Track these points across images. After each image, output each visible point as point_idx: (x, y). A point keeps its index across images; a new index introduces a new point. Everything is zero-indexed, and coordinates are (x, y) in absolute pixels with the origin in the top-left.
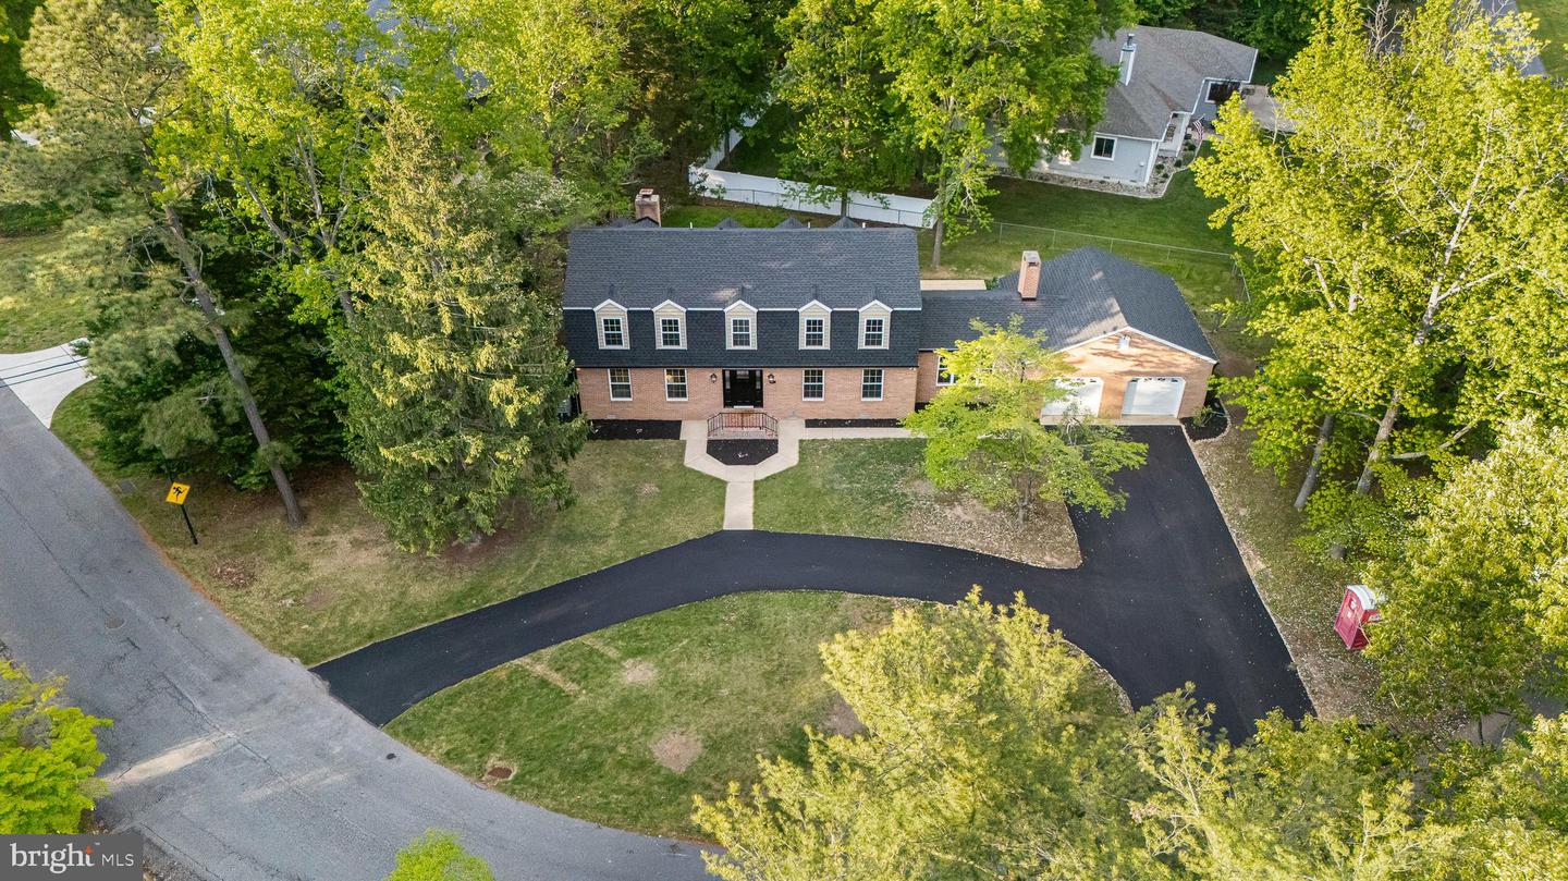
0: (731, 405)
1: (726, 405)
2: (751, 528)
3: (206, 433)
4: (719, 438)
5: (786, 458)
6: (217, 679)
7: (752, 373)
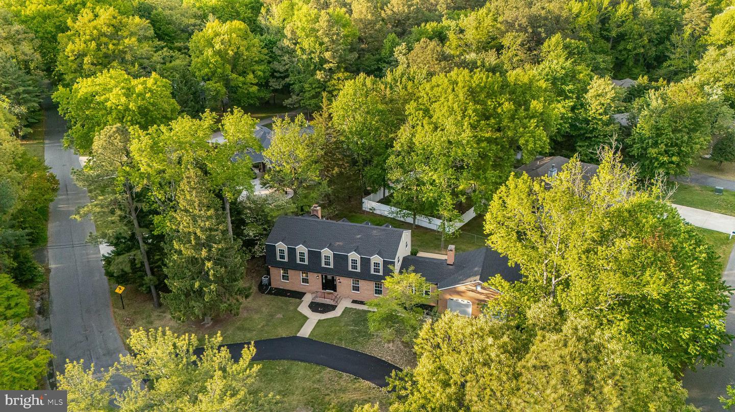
0: (325, 289)
1: (323, 289)
2: (307, 337)
3: (128, 269)
4: (315, 301)
5: (337, 313)
6: (104, 355)
7: (333, 277)
